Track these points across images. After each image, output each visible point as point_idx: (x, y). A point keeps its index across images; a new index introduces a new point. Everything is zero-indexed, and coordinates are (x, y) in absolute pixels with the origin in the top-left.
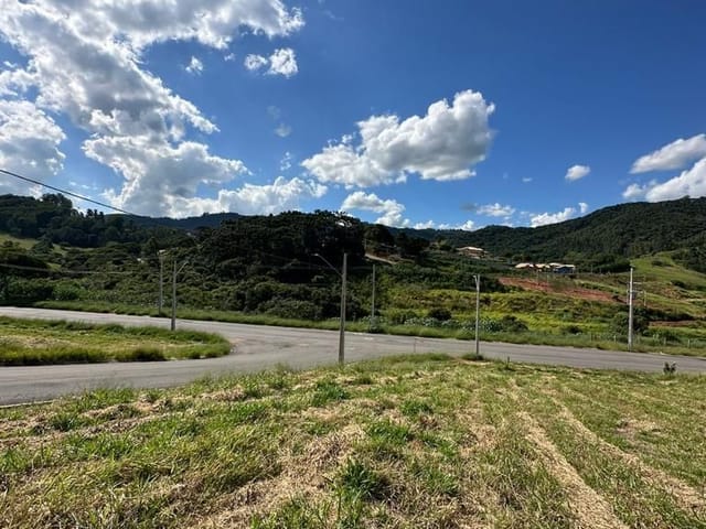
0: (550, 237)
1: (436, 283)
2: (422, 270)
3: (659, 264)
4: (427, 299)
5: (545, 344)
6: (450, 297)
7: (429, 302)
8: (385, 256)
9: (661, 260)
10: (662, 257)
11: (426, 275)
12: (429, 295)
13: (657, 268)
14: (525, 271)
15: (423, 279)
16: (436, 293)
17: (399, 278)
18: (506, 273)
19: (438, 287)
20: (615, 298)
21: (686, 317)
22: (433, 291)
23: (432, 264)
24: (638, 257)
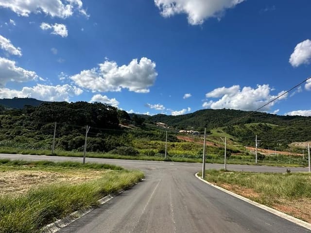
0: (181, 120)
1: (152, 138)
2: (146, 132)
3: (219, 132)
4: (150, 145)
5: (231, 164)
6: (159, 144)
7: (151, 146)
8: (127, 125)
9: (219, 130)
10: (220, 129)
11: (148, 135)
12: (150, 143)
13: (219, 133)
14: (184, 134)
15: (147, 136)
16: (153, 142)
17: (137, 135)
18: (177, 134)
19: (153, 140)
20: (215, 144)
21: (238, 152)
22: (152, 141)
23: (147, 130)
24: (212, 129)
